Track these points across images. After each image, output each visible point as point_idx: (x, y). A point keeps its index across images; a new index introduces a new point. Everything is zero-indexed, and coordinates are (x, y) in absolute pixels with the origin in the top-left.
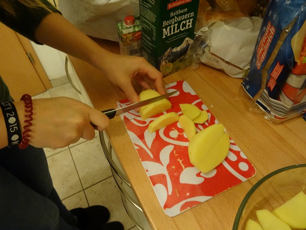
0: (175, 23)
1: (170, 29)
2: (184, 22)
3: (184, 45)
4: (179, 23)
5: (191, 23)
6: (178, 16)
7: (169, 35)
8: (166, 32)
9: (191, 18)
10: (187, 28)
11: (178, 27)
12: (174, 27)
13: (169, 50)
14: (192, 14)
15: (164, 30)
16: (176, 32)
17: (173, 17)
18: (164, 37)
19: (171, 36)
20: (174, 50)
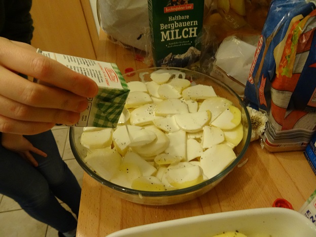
0: (175, 29)
1: (170, 34)
2: (187, 30)
3: (188, 54)
4: (181, 29)
5: (195, 32)
6: (178, 21)
7: (169, 39)
8: (165, 36)
9: (195, 26)
10: (191, 36)
11: (180, 34)
12: (175, 33)
13: (170, 55)
14: (196, 23)
15: (163, 33)
16: (177, 38)
17: (173, 22)
18: (163, 40)
19: (171, 41)
20: (177, 57)
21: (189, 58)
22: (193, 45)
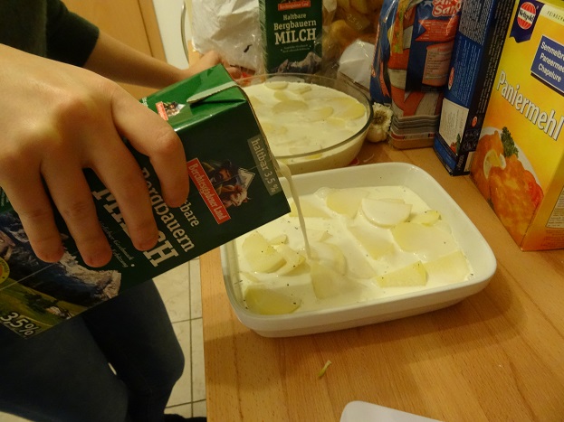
0: (291, 29)
1: (285, 35)
2: (304, 31)
3: (306, 61)
4: (298, 30)
5: (314, 34)
6: (294, 21)
7: (284, 42)
8: (279, 38)
9: (314, 27)
10: (309, 39)
11: (297, 36)
12: (291, 34)
13: (286, 62)
14: (314, 22)
15: (277, 34)
16: (294, 40)
17: (288, 21)
18: (277, 43)
19: (287, 45)
20: (294, 65)
21: (307, 66)
22: (311, 50)
